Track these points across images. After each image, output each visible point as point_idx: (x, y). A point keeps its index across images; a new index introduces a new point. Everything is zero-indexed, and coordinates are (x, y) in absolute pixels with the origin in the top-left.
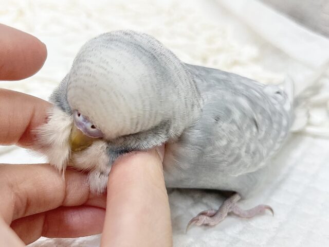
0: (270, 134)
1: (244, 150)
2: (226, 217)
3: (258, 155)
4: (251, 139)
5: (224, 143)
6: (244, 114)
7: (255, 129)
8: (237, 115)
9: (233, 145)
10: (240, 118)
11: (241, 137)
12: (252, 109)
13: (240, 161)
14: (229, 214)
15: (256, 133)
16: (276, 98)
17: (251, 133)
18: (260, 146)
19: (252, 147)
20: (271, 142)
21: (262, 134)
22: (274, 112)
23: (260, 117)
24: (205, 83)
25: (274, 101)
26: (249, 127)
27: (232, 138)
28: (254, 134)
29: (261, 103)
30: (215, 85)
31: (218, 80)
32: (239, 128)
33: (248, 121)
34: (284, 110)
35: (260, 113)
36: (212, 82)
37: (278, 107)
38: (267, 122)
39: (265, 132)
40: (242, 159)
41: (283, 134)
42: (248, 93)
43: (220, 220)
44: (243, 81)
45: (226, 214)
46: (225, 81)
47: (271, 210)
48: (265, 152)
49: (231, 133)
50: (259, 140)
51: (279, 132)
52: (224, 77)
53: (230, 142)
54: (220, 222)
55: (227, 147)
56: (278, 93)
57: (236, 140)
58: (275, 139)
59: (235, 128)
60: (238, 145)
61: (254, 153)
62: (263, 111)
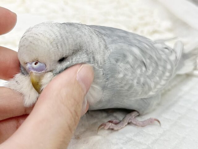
0: (156, 73)
1: (135, 81)
2: (126, 125)
3: (147, 86)
4: (141, 75)
5: (121, 75)
6: (136, 58)
7: (144, 69)
8: (130, 59)
9: (128, 77)
10: (132, 60)
11: (133, 73)
12: (142, 55)
13: (133, 89)
14: (129, 124)
15: (145, 71)
16: (163, 51)
17: (141, 71)
18: (148, 80)
19: (142, 80)
20: (158, 78)
21: (150, 72)
22: (160, 59)
23: (148, 61)
24: (110, 39)
25: (161, 52)
26: (139, 66)
27: (126, 72)
28: (144, 72)
29: (149, 52)
30: (117, 40)
31: (119, 37)
32: (132, 67)
33: (139, 63)
34: (169, 59)
35: (149, 59)
36: (115, 38)
37: (164, 57)
38: (154, 65)
39: (152, 71)
40: (134, 88)
41: (167, 74)
42: (140, 45)
43: (122, 127)
44: (138, 38)
45: (127, 124)
46: (124, 37)
47: (159, 122)
48: (152, 85)
49: (126, 69)
50: (148, 76)
51: (164, 73)
52: (124, 34)
53: (125, 75)
54: (122, 128)
55: (123, 79)
56: (166, 48)
57: (130, 74)
58: (161, 77)
59: (129, 66)
60: (132, 78)
61: (144, 84)
62: (151, 58)
